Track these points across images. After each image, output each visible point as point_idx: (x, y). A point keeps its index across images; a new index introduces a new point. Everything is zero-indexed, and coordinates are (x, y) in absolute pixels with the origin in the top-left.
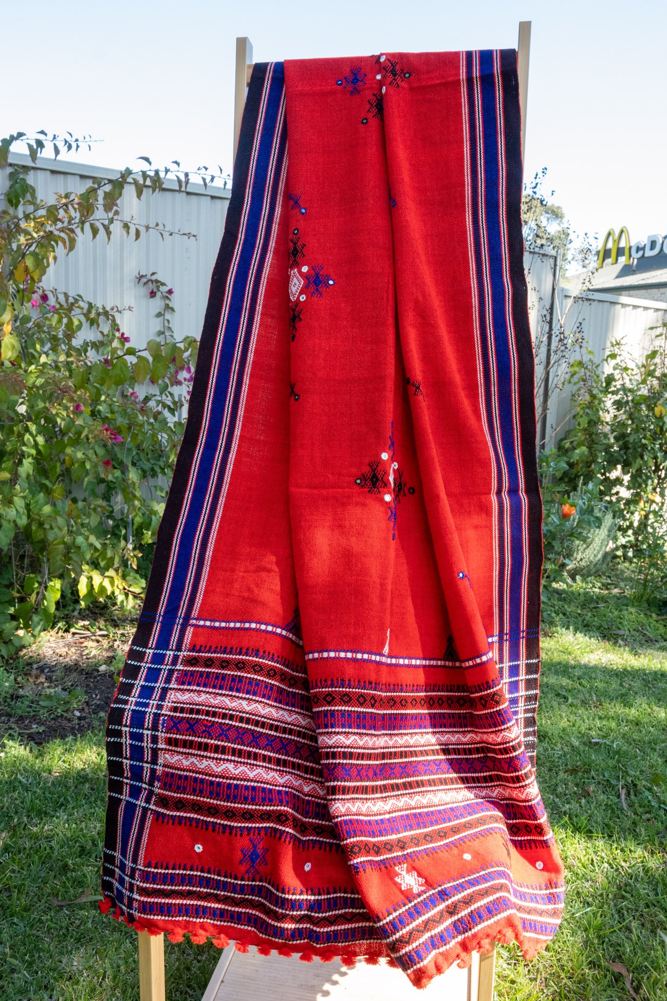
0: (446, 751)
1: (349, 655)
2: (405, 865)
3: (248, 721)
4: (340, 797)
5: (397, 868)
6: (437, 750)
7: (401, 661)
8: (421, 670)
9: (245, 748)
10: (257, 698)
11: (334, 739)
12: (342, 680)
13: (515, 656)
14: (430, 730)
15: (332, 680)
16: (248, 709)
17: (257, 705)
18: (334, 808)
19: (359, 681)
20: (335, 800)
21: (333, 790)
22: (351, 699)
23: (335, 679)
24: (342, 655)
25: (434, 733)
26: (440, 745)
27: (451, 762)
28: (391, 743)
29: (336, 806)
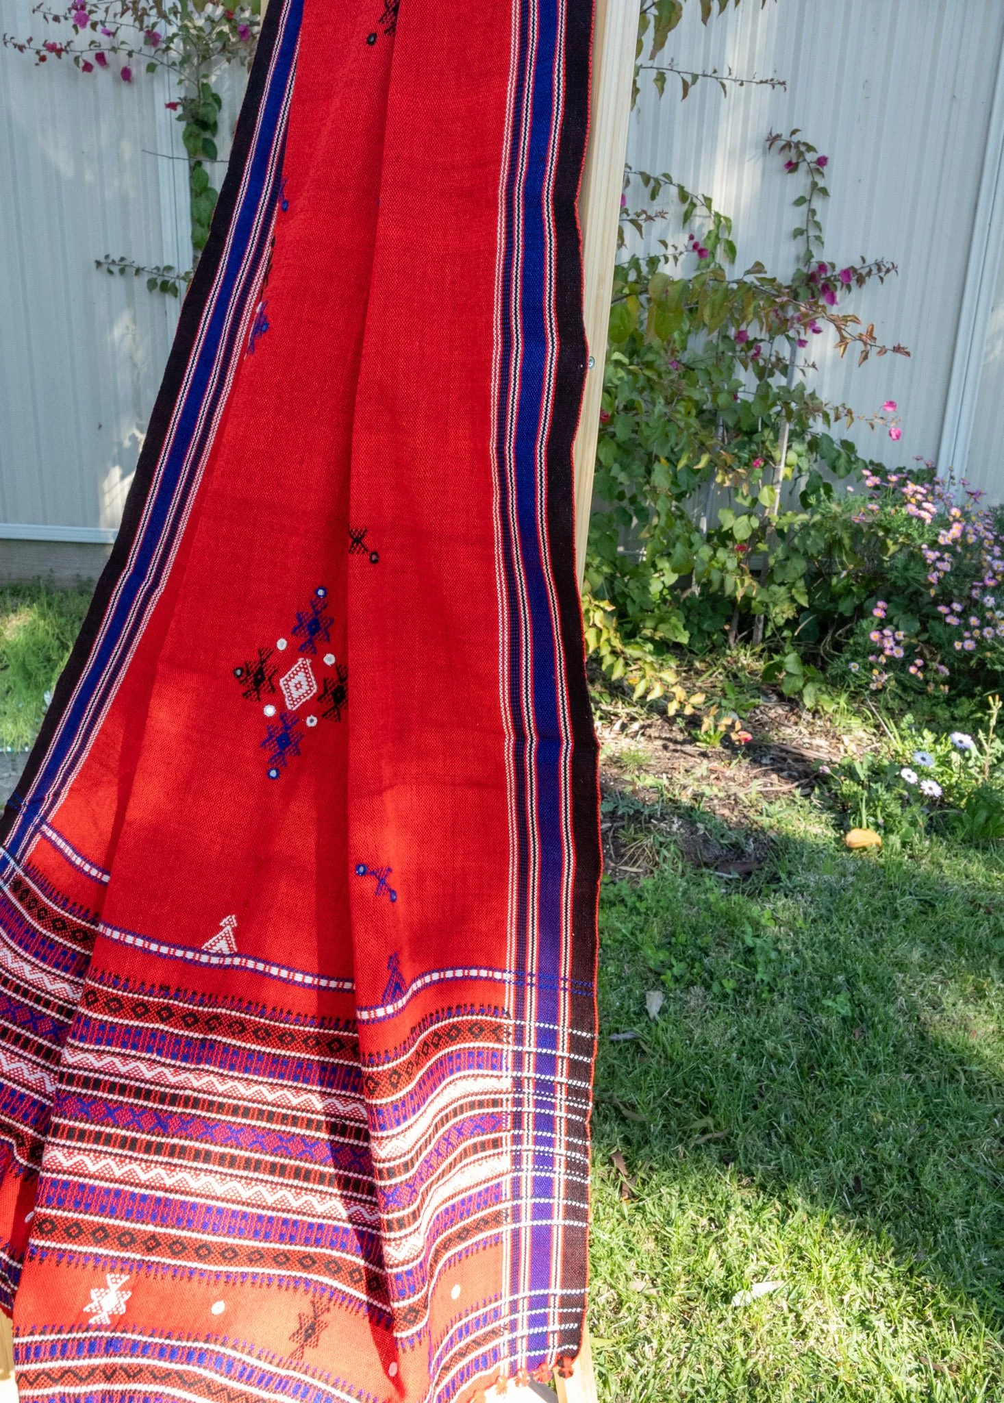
0: (332, 1128)
1: (139, 942)
2: (128, 1277)
3: (25, 993)
4: (63, 1142)
5: (109, 1277)
6: (319, 1122)
7: (274, 971)
8: (314, 994)
9: (14, 1028)
10: (45, 967)
11: (79, 1057)
12: (117, 977)
13: (548, 1012)
14: (319, 1089)
15: (103, 973)
16: (29, 977)
17: (43, 975)
18: (49, 1156)
19: (143, 984)
20: (53, 1144)
21: (56, 1130)
22: (122, 1006)
23: (107, 972)
24: (130, 939)
25: (322, 1094)
26: (327, 1115)
27: (336, 1149)
28: (221, 1088)
29: (53, 1153)
